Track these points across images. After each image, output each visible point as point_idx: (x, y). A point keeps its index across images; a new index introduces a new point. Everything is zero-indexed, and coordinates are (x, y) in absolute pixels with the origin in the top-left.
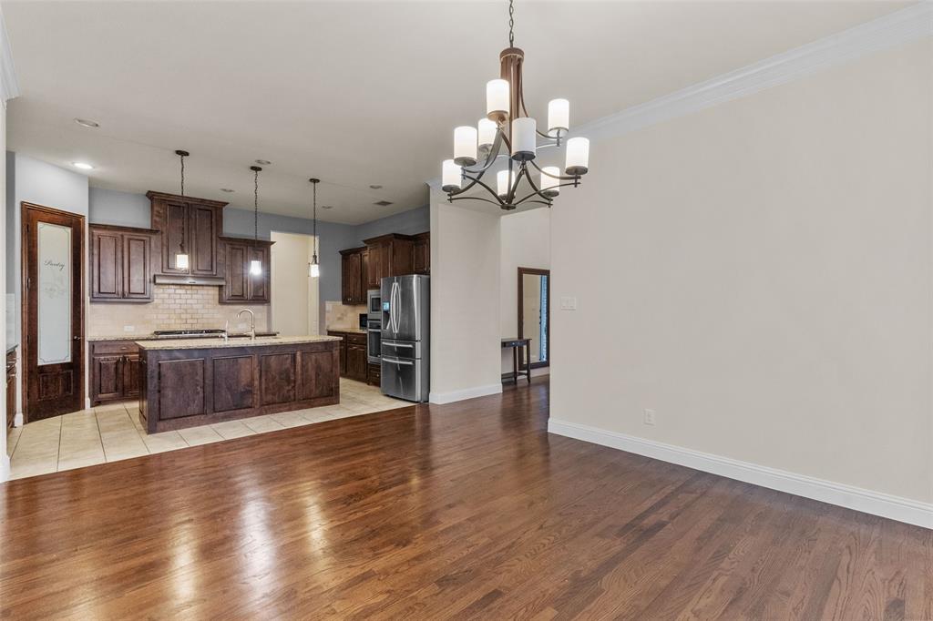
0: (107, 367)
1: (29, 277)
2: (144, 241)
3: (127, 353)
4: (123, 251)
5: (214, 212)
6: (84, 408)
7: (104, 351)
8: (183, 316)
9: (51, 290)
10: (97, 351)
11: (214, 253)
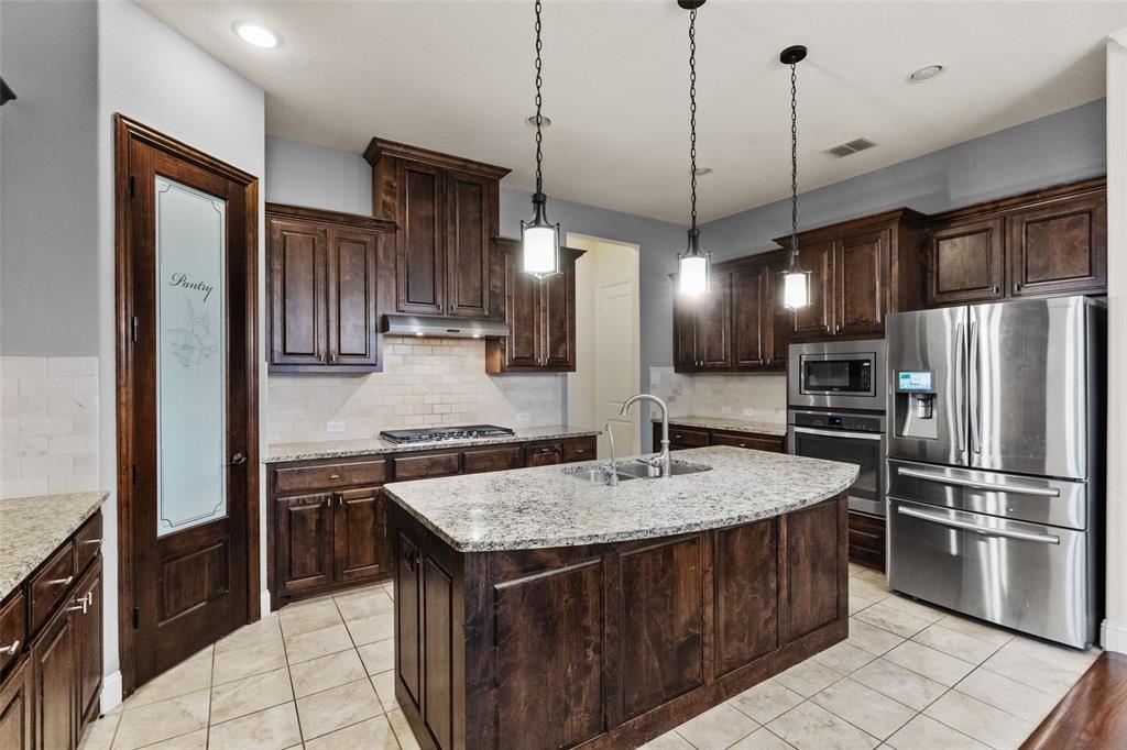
0: (302, 516)
1: (136, 313)
2: (365, 243)
3: (339, 487)
4: (326, 266)
5: (485, 190)
6: (258, 617)
7: (297, 483)
8: (428, 399)
9: (185, 347)
10: (283, 484)
11: (485, 272)
